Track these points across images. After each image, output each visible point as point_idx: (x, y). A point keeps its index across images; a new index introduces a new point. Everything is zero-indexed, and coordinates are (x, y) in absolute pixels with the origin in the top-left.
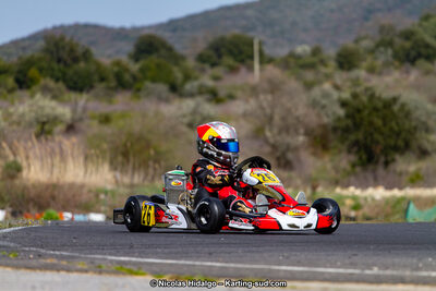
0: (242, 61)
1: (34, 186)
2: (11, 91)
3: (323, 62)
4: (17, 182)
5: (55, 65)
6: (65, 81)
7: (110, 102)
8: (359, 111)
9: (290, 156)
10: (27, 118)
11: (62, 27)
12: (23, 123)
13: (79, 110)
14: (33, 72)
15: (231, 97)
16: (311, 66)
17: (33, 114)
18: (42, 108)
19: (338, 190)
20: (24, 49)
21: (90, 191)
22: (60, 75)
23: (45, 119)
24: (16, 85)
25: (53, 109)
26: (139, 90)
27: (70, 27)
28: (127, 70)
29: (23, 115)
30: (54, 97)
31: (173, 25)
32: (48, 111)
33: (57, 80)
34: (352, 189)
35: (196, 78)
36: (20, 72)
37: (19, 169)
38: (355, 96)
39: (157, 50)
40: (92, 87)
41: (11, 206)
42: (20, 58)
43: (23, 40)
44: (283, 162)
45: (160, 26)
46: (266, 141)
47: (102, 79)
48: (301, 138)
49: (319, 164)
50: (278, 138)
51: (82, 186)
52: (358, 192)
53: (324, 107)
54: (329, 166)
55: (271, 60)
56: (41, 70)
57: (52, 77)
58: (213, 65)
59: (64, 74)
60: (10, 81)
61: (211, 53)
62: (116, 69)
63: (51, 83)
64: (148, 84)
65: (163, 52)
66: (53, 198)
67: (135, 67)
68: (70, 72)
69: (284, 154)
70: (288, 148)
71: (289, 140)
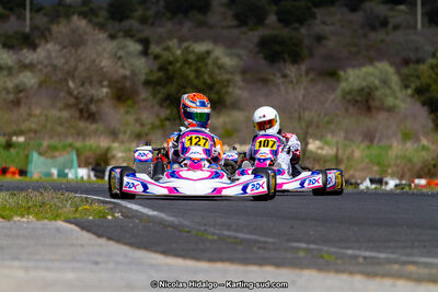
9: (93, 108)
44: (86, 115)
46: (70, 93)
48: (105, 90)
50: (81, 89)
69: (86, 104)
70: (92, 100)
71: (93, 92)
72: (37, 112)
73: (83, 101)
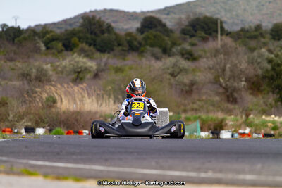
0: (210, 34)
1: (64, 112)
2: (60, 52)
3: (262, 35)
4: (54, 110)
5: (89, 36)
6: (95, 45)
7: (124, 59)
8: (279, 65)
9: (235, 95)
10: (68, 69)
11: (96, 11)
12: (65, 73)
13: (103, 64)
14: (75, 40)
15: (200, 57)
16: (255, 37)
17: (71, 66)
18: (78, 62)
19: (264, 117)
20: (71, 25)
21: (101, 116)
22: (92, 42)
23: (79, 70)
24: (63, 48)
25: (85, 63)
26: (143, 52)
27: (101, 11)
28: (136, 39)
29: (65, 67)
30: (87, 56)
31: (168, 10)
32: (81, 64)
33: (90, 45)
34: (273, 116)
35: (180, 44)
36: (66, 39)
37: (55, 101)
38: (277, 56)
39: (156, 26)
40: (112, 50)
41: (49, 126)
42: (66, 30)
43: (71, 19)
44: (231, 99)
45: (159, 11)
46: (221, 86)
47: (119, 45)
48: (243, 83)
49: (255, 100)
50: (228, 83)
51: (96, 113)
52: (276, 118)
53: (259, 63)
54: (262, 101)
55: (228, 34)
56: (80, 39)
57: (87, 42)
58: (192, 36)
59: (95, 41)
60: (60, 45)
61: (190, 28)
62: (128, 38)
63: (86, 47)
64: (148, 47)
65: (159, 28)
66: (77, 120)
67: (140, 37)
68: (98, 40)
69: (231, 93)
70: (235, 90)
71: (236, 84)
72: (204, 98)
73: (229, 90)
